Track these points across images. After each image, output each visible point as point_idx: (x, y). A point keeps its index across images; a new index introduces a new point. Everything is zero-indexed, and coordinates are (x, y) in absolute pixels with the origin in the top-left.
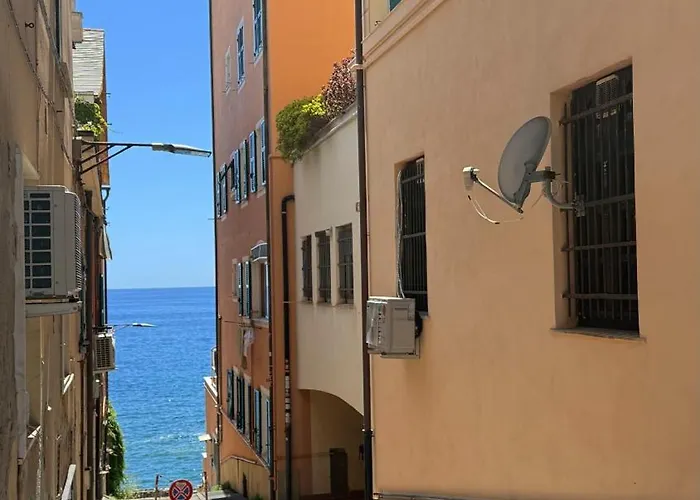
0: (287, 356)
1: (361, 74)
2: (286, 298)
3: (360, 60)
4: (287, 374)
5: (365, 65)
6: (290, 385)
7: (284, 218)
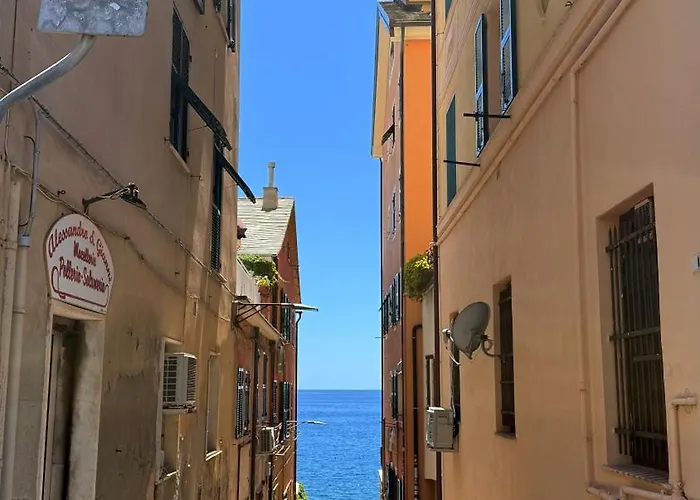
0: (416, 451)
1: (436, 248)
2: (415, 405)
3: (436, 240)
4: (415, 466)
5: (437, 243)
6: (418, 475)
7: (414, 342)
